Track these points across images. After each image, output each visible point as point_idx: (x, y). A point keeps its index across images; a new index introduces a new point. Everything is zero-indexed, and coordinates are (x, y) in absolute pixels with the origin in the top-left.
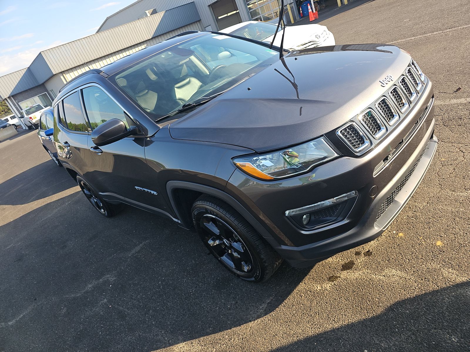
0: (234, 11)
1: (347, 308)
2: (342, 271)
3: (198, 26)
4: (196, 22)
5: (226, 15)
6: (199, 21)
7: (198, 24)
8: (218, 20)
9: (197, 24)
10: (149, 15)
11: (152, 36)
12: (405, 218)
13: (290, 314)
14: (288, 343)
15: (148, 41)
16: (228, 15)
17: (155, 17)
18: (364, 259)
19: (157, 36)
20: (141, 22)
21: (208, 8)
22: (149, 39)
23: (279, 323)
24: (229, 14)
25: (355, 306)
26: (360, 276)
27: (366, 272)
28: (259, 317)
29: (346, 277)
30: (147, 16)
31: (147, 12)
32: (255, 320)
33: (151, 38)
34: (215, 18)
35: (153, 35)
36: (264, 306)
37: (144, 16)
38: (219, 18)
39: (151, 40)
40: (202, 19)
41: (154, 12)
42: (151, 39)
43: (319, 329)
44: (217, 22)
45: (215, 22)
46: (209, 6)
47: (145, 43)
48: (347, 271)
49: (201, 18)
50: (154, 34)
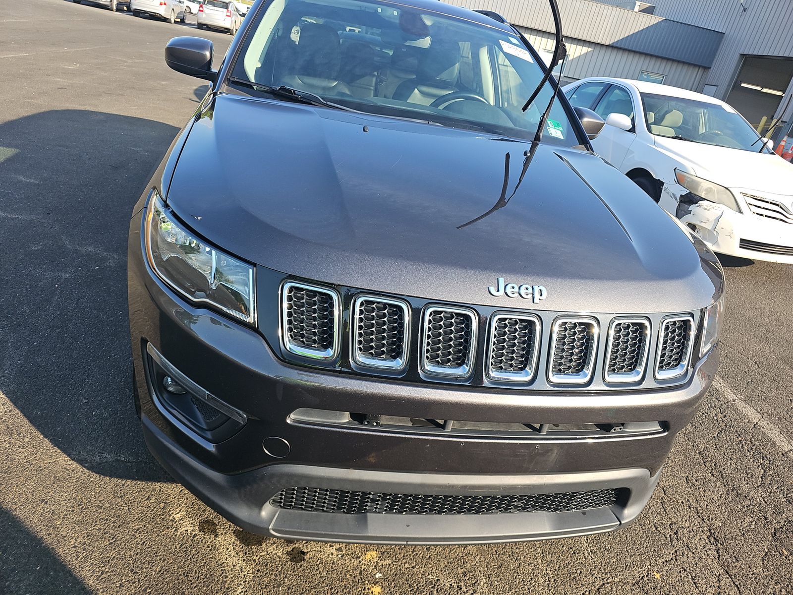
0: (781, 91)
1: (139, 581)
2: (234, 533)
3: (697, 75)
4: (699, 66)
5: (759, 88)
6: (706, 68)
7: (700, 71)
8: (736, 86)
9: (696, 72)
10: (637, 9)
11: (611, 43)
12: (430, 577)
13: (100, 501)
14: (31, 527)
15: (599, 46)
16: (762, 91)
17: (641, 18)
18: (280, 554)
19: (619, 48)
20: (614, 13)
21: (737, 57)
22: (603, 43)
23: (74, 495)
24: (765, 90)
25: (149, 591)
26: (232, 567)
27: (246, 573)
28: (81, 462)
29: (221, 546)
30: (633, 10)
31: (638, 3)
32: (73, 460)
33: (607, 43)
34: (737, 80)
35: (614, 43)
36: (109, 457)
37: (629, 7)
38: (743, 85)
39: (604, 48)
40: (712, 69)
41: (650, 11)
42: (607, 46)
43: (76, 559)
44: (733, 89)
45: (729, 86)
46: (742, 55)
47: (593, 45)
48: (236, 542)
49: (713, 65)
50: (617, 41)
